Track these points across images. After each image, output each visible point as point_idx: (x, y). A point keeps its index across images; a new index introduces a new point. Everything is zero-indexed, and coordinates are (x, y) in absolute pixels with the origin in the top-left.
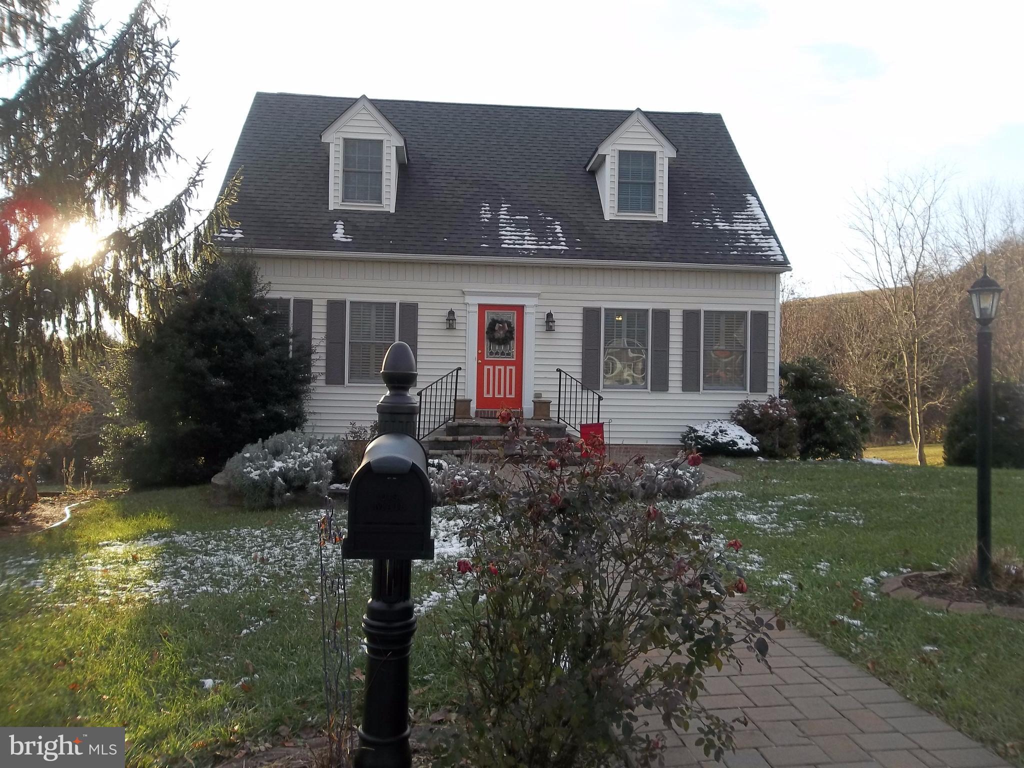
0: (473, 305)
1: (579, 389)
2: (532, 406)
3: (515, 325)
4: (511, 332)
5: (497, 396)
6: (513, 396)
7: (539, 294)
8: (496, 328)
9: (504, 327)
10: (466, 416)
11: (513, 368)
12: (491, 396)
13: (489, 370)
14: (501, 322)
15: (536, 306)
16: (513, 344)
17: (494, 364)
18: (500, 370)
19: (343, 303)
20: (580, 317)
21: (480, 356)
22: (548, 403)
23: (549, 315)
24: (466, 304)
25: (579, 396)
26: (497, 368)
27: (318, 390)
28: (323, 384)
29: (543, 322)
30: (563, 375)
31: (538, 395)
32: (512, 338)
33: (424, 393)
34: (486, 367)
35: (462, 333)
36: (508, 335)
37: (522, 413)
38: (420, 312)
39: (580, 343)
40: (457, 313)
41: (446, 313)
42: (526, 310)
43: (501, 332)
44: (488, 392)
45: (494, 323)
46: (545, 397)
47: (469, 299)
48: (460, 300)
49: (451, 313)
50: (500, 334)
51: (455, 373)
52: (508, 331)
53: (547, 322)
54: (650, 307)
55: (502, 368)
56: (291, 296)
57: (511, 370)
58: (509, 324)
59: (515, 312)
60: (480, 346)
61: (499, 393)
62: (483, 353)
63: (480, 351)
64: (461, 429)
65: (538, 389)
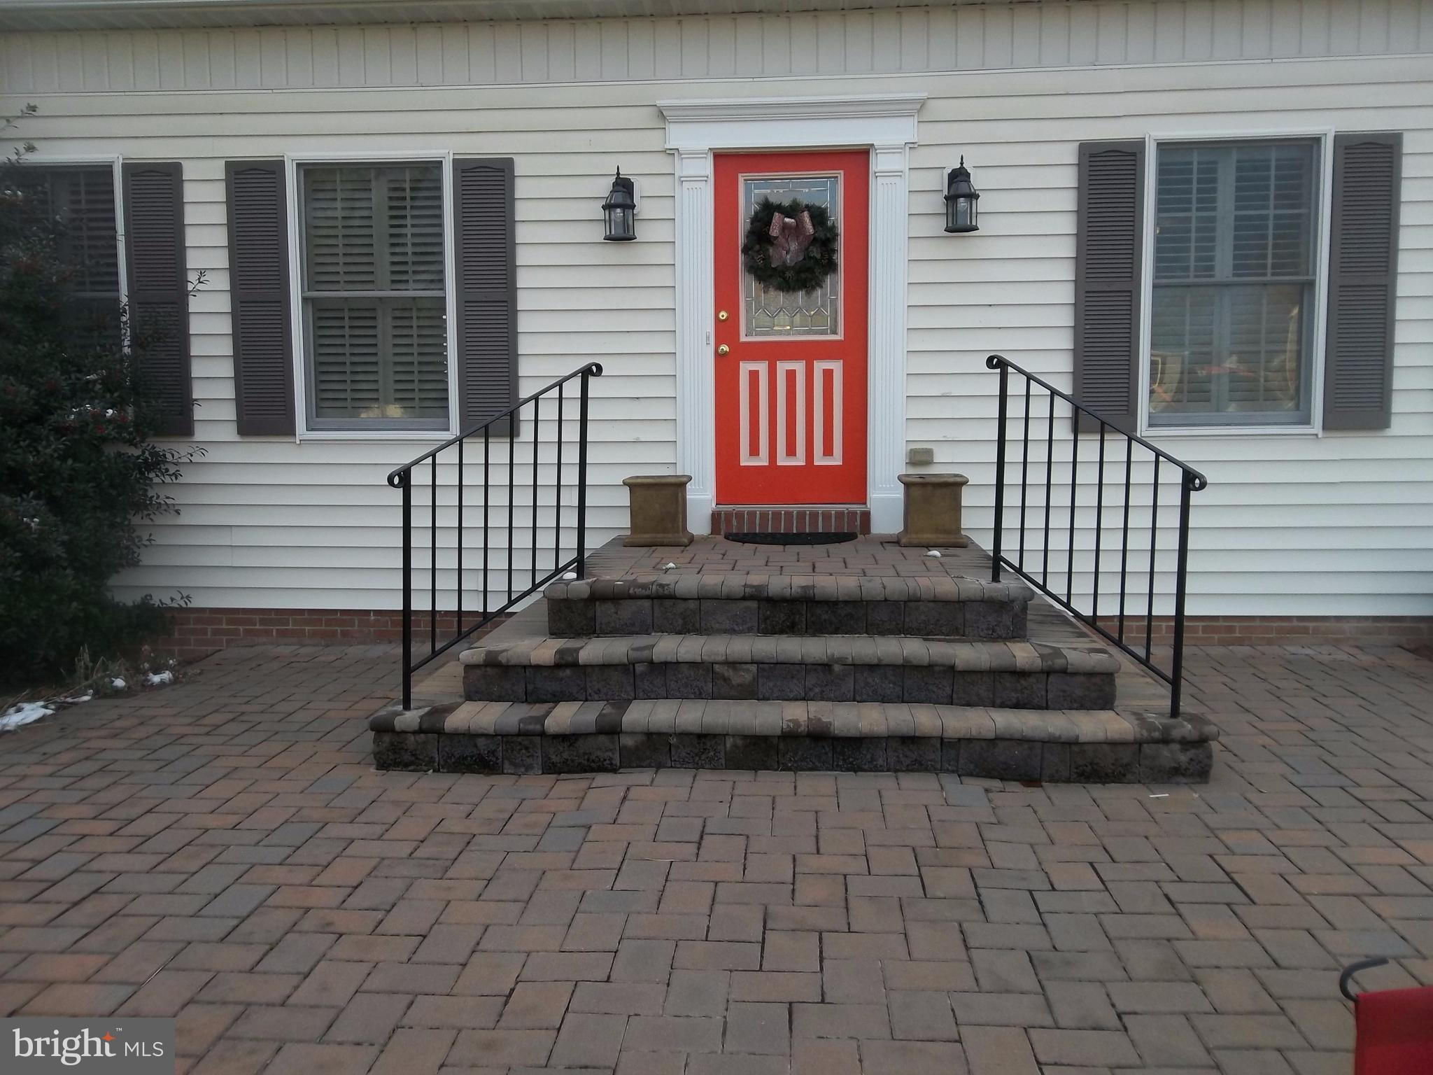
0: (695, 155)
1: (1063, 432)
2: (899, 493)
3: (838, 217)
4: (824, 240)
5: (783, 461)
6: (837, 460)
7: (922, 104)
8: (775, 231)
9: (799, 226)
10: (669, 537)
11: (837, 367)
12: (762, 460)
13: (754, 375)
14: (793, 210)
15: (912, 146)
16: (834, 287)
17: (773, 353)
18: (791, 375)
19: (273, 169)
20: (1069, 178)
21: (725, 330)
22: (952, 488)
23: (959, 176)
24: (671, 153)
25: (1062, 453)
26: (783, 367)
27: (213, 456)
28: (230, 433)
29: (938, 204)
30: (1016, 385)
31: (920, 457)
32: (831, 267)
33: (420, 477)
34: (745, 368)
35: (662, 256)
36: (816, 253)
37: (866, 516)
38: (522, 189)
39: (1066, 272)
40: (642, 188)
41: (604, 187)
42: (878, 163)
43: (794, 246)
44: (754, 451)
45: (767, 210)
46: (945, 463)
47: (682, 136)
48: (652, 140)
49: (624, 186)
50: (789, 253)
51: (572, 389)
52: (815, 240)
53: (951, 199)
54: (1326, 126)
55: (799, 367)
56: (113, 154)
57: (828, 374)
58: (819, 216)
59: (841, 174)
60: (725, 296)
61: (791, 451)
62: (733, 322)
63: (723, 315)
64: (604, 612)
65: (923, 435)
